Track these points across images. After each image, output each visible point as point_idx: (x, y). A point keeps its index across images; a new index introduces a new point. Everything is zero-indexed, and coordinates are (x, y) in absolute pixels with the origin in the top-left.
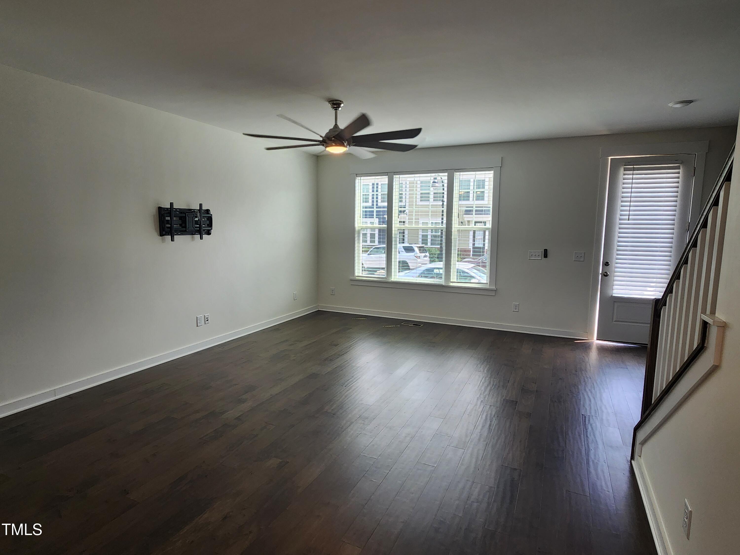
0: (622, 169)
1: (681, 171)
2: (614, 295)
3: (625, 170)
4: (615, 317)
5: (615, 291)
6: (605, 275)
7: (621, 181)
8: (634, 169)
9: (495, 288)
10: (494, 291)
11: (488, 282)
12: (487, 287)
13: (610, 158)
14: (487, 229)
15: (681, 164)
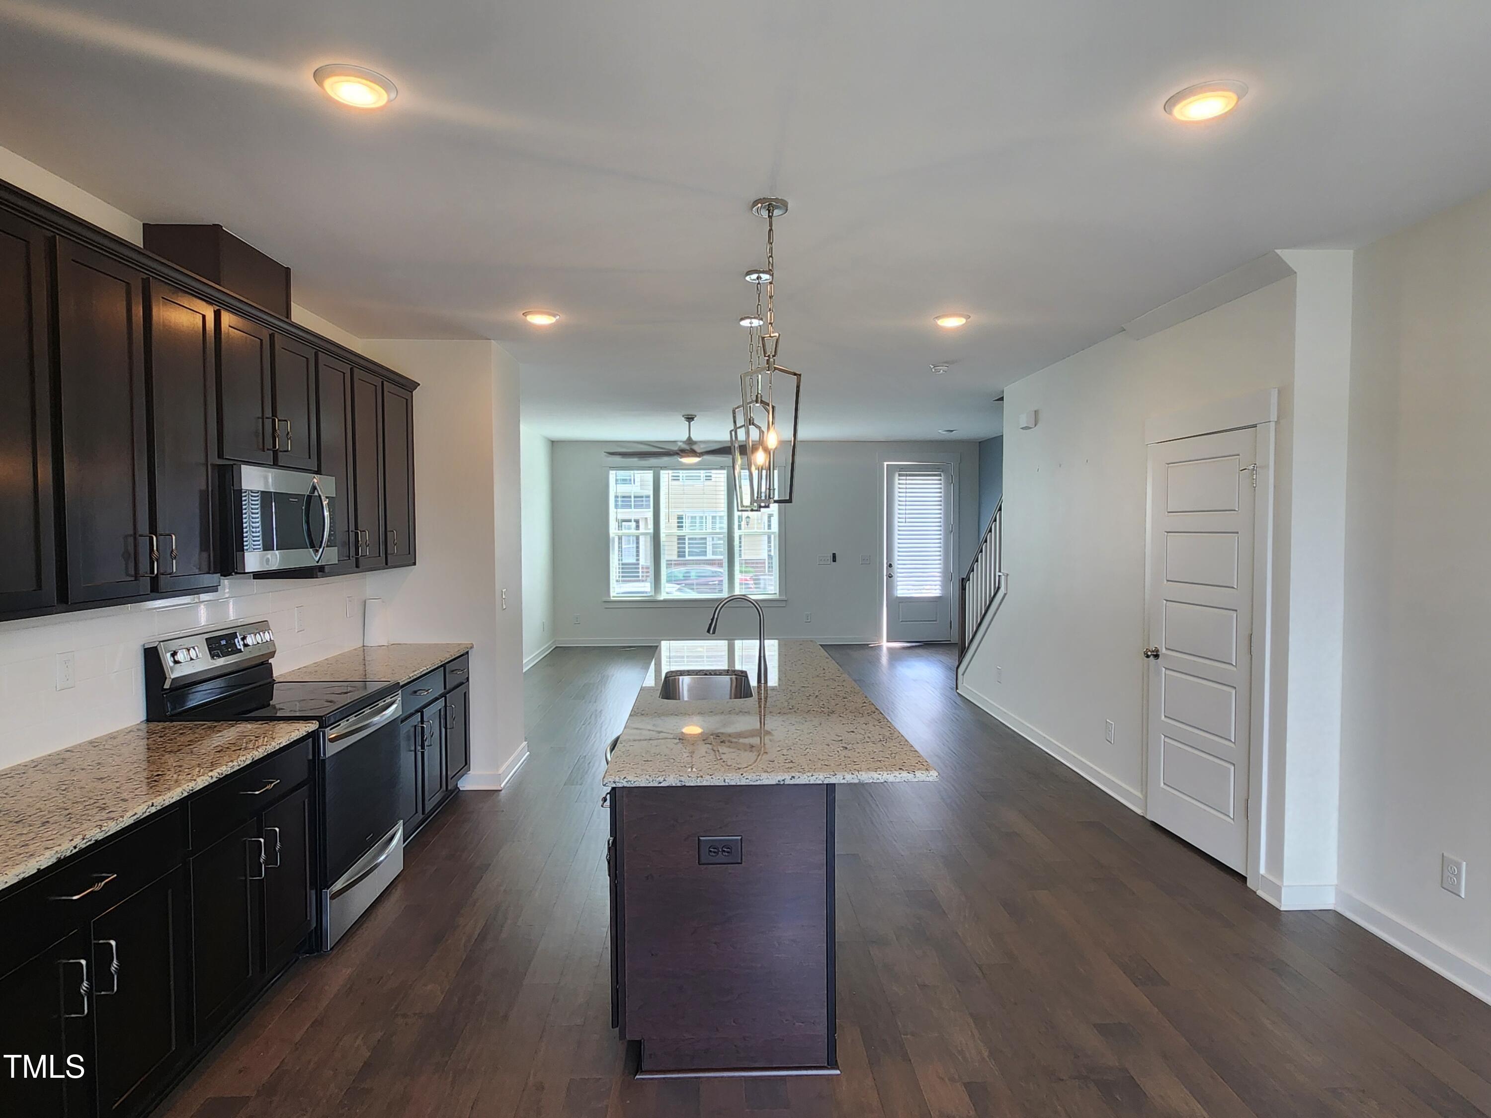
0: (897, 475)
1: (942, 478)
2: (898, 596)
3: (900, 475)
4: (901, 617)
5: (899, 592)
6: (890, 576)
7: (897, 486)
8: (907, 475)
9: (784, 597)
10: (785, 602)
11: (777, 592)
12: (777, 597)
13: (886, 463)
14: (773, 533)
15: (942, 471)
